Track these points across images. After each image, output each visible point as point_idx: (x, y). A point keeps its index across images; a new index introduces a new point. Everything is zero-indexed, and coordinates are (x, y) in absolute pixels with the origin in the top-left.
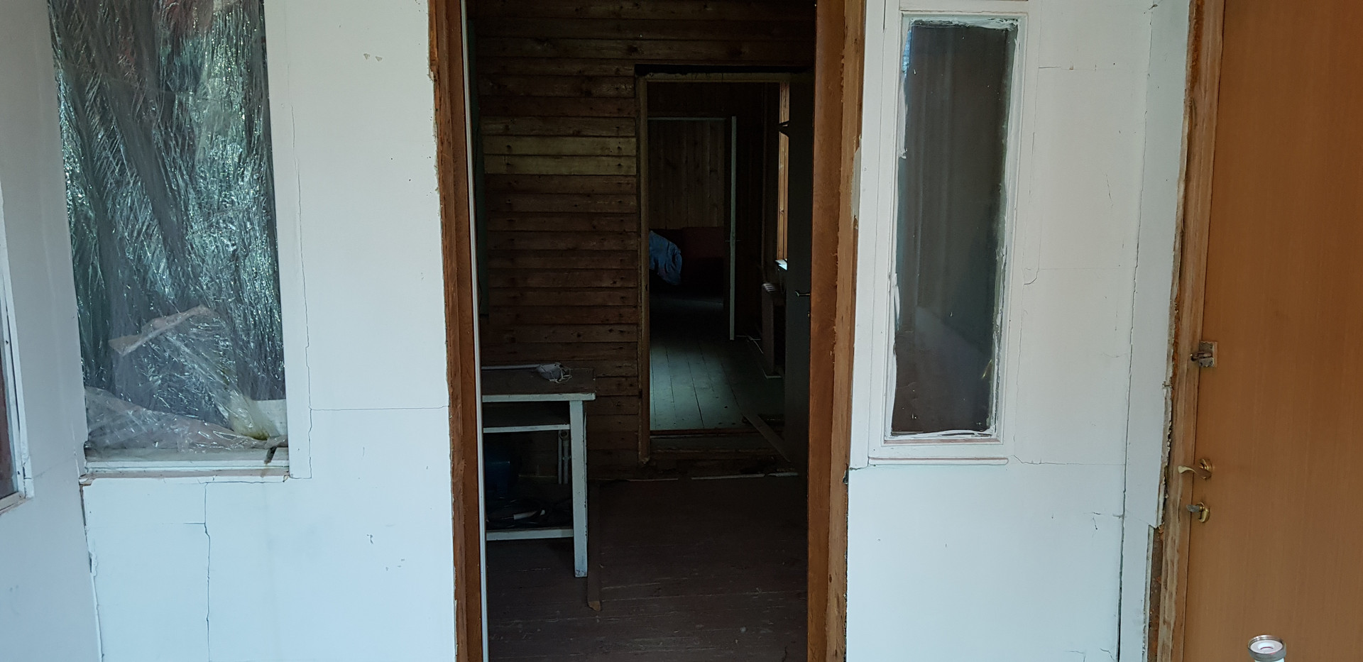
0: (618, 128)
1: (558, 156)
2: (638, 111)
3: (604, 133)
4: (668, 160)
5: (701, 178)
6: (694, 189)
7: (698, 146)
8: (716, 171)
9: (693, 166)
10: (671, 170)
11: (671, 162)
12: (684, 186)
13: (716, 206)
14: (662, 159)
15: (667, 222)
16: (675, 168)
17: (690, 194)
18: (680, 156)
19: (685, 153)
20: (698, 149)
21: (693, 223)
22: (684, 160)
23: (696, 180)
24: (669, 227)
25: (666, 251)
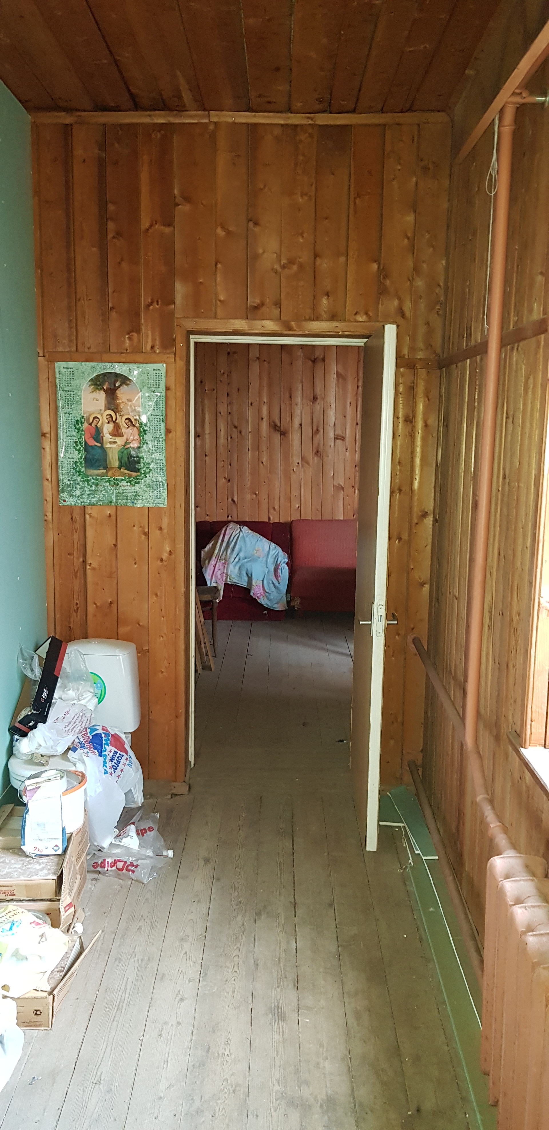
4: (274, 422)
5: (321, 449)
6: (311, 464)
7: (318, 401)
8: (343, 439)
9: (310, 431)
10: (277, 437)
11: (279, 425)
12: (297, 460)
13: (343, 489)
14: (264, 420)
15: (272, 511)
16: (283, 434)
17: (305, 471)
18: (292, 416)
19: (299, 412)
20: (318, 406)
21: (307, 514)
22: (297, 422)
23: (314, 451)
24: (275, 518)
25: (265, 559)
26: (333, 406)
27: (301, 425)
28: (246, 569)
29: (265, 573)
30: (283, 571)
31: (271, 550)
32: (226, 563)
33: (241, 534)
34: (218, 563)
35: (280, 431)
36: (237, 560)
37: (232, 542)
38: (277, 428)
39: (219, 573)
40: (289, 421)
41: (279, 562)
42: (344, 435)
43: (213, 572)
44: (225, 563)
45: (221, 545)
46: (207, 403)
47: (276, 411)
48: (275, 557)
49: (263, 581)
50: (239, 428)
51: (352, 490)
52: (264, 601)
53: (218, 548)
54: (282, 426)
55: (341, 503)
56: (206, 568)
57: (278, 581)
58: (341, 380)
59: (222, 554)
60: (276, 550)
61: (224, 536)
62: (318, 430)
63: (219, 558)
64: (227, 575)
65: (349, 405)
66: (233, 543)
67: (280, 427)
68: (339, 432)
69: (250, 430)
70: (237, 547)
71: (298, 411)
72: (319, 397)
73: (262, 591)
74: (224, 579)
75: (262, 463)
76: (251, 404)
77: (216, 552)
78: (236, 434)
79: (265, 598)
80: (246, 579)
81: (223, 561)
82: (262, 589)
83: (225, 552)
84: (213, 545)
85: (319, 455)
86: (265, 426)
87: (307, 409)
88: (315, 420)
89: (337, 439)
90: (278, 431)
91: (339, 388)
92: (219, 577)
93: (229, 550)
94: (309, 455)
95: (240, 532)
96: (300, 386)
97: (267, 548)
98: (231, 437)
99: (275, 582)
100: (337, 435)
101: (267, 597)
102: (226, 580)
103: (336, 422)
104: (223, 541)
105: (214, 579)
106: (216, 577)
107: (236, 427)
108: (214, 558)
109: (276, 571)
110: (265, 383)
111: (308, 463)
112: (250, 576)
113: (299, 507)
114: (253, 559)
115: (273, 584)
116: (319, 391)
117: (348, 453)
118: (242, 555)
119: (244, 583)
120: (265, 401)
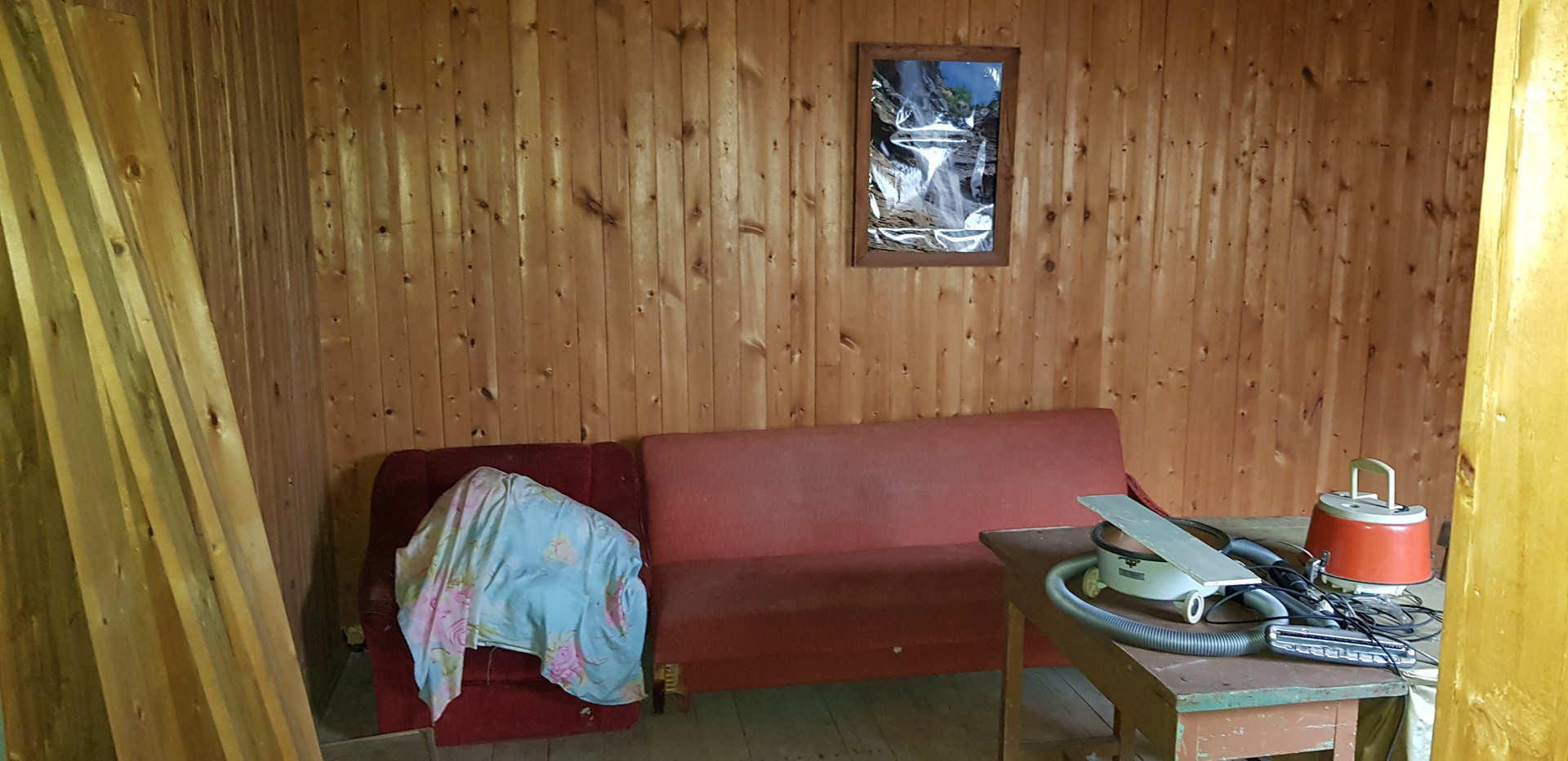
4: (585, 191)
5: (707, 258)
6: (683, 294)
7: (694, 139)
8: (760, 230)
9: (678, 213)
10: (594, 230)
11: (597, 198)
12: (646, 285)
13: (763, 352)
14: (559, 185)
15: (589, 414)
16: (610, 219)
17: (669, 313)
18: (629, 175)
19: (647, 167)
20: (695, 151)
21: (682, 417)
22: (643, 189)
23: (692, 260)
24: (598, 432)
25: (579, 567)
26: (732, 150)
27: (654, 197)
28: (526, 606)
29: (582, 609)
30: (632, 598)
31: (595, 539)
32: (468, 591)
33: (510, 503)
34: (444, 594)
35: (602, 214)
36: (499, 579)
37: (482, 528)
38: (593, 205)
39: (448, 622)
40: (623, 190)
41: (618, 574)
42: (761, 222)
43: (432, 620)
44: (465, 593)
45: (452, 539)
46: (402, 143)
47: (590, 163)
48: (609, 557)
49: (577, 631)
50: (492, 208)
51: (785, 353)
52: (581, 688)
53: (442, 550)
54: (605, 198)
55: (760, 388)
56: (409, 611)
57: (621, 629)
58: (749, 84)
59: (456, 566)
60: (608, 538)
61: (460, 510)
62: (697, 209)
63: (447, 579)
64: (471, 625)
65: (770, 147)
66: (486, 531)
67: (600, 204)
68: (750, 213)
69: (521, 212)
70: (500, 541)
71: (642, 162)
72: (696, 128)
73: (574, 661)
74: (463, 637)
75: (560, 295)
76: (523, 146)
77: (438, 560)
78: (485, 224)
79: (585, 678)
80: (528, 630)
81: (460, 588)
82: (574, 652)
83: (464, 560)
84: (427, 537)
85: (703, 271)
86: (559, 201)
87: (667, 161)
88: (689, 189)
89: (747, 230)
90: (596, 212)
91: (745, 103)
92: (450, 633)
93: (477, 552)
94: (679, 273)
95: (505, 496)
96: (648, 98)
97: (583, 533)
98: (473, 231)
99: (609, 634)
100: (746, 223)
101: (590, 676)
102: (470, 639)
103: (742, 190)
104: (457, 525)
105: (433, 639)
106: (441, 633)
107: (484, 205)
108: (431, 578)
109: (612, 598)
110: (556, 92)
111: (678, 292)
112: (539, 624)
113: (656, 401)
114: (543, 573)
115: (607, 639)
116: (697, 115)
117: (772, 266)
118: (514, 563)
119: (523, 646)
120: (559, 138)
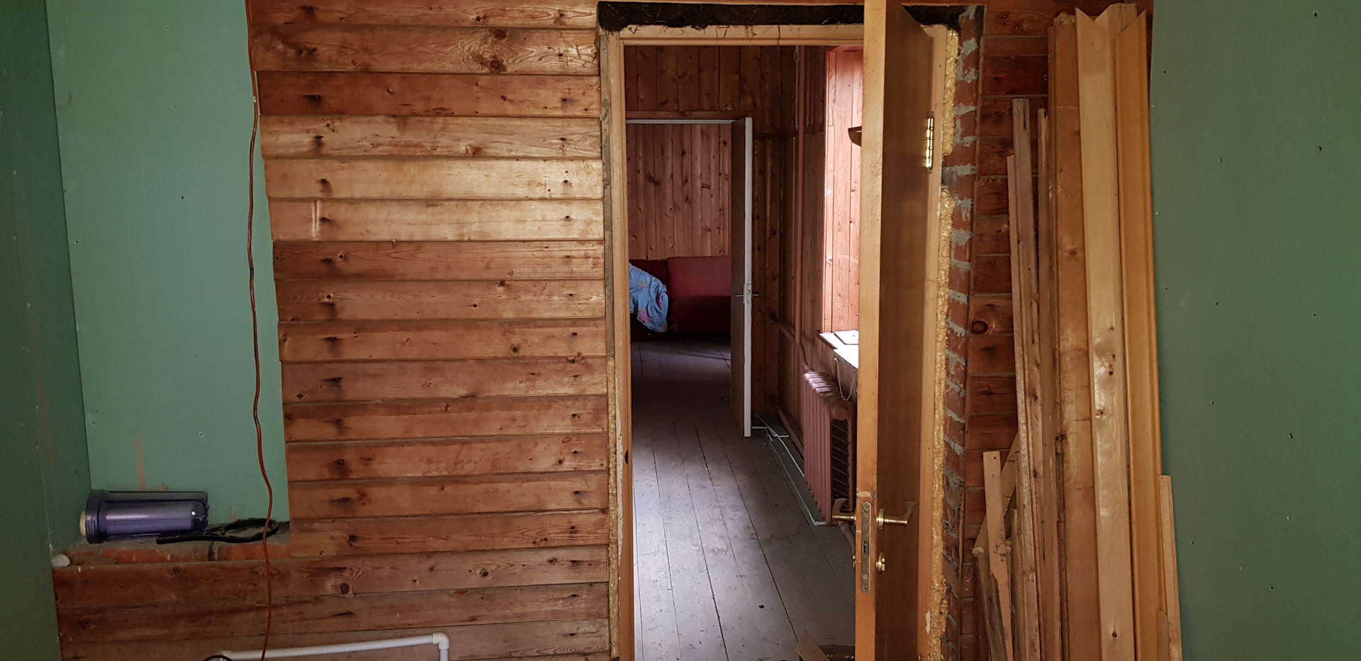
0: (563, 139)
1: (432, 201)
2: (605, 104)
3: (534, 151)
4: (649, 174)
5: (690, 196)
6: (681, 209)
7: (686, 156)
8: (709, 187)
9: (680, 181)
10: (652, 187)
11: (653, 176)
12: (670, 206)
13: (710, 230)
14: (641, 172)
15: (649, 250)
16: (657, 184)
17: (677, 215)
18: (664, 168)
19: (670, 166)
20: (686, 160)
21: (681, 252)
22: (669, 173)
23: (685, 198)
24: (652, 257)
25: (648, 289)
26: (699, 159)
27: (672, 176)
28: (632, 298)
29: (648, 301)
30: (663, 299)
31: (652, 282)
35: (655, 182)
38: (652, 179)
40: (662, 173)
41: (659, 292)
42: (709, 184)
48: (656, 288)
49: (647, 307)
51: (717, 231)
52: (648, 324)
54: (656, 177)
55: (709, 242)
57: (660, 308)
58: (705, 138)
60: (656, 282)
62: (687, 180)
65: (712, 158)
67: (654, 178)
68: (705, 181)
71: (669, 164)
72: (687, 152)
73: (646, 316)
75: (640, 209)
80: (633, 306)
82: (647, 314)
85: (688, 202)
86: (641, 177)
87: (677, 163)
88: (684, 172)
89: (704, 187)
90: (653, 181)
94: (680, 202)
96: (671, 142)
97: (648, 280)
100: (703, 184)
101: (651, 321)
103: (702, 173)
109: (657, 299)
110: (640, 141)
111: (679, 209)
112: (636, 303)
113: (672, 247)
114: (638, 289)
115: (656, 310)
116: (686, 147)
117: (713, 199)
120: (641, 156)
